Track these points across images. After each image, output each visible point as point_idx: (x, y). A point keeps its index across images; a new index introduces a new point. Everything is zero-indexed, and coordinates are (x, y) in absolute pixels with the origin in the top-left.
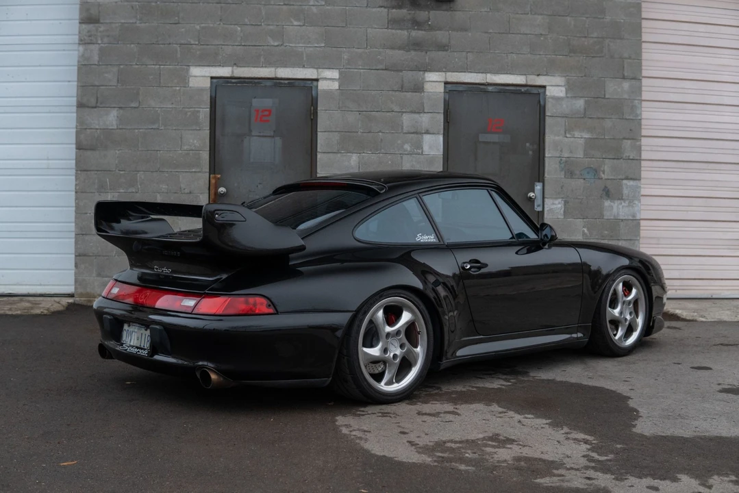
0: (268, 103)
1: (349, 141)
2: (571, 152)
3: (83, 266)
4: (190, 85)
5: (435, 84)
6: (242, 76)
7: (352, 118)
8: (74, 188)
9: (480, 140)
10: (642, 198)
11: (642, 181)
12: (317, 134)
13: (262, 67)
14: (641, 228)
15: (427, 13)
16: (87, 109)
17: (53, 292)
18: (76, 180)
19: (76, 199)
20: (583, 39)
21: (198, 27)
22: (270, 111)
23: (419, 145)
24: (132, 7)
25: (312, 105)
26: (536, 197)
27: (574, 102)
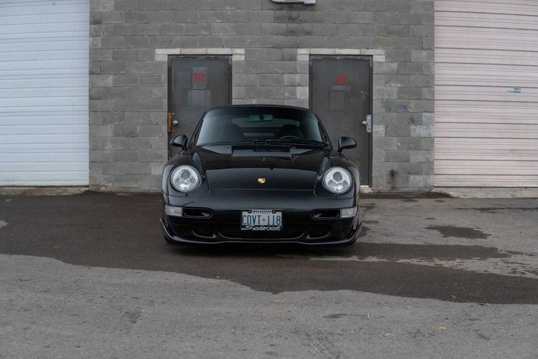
0: (202, 69)
1: (252, 92)
2: (389, 96)
3: (94, 168)
4: (156, 60)
5: (303, 56)
6: (186, 53)
7: (253, 77)
8: (88, 123)
9: (332, 89)
10: (435, 124)
11: (435, 113)
12: (232, 88)
13: (198, 48)
14: (435, 143)
15: (298, 12)
16: (95, 75)
17: (77, 184)
18: (89, 117)
19: (89, 129)
20: (396, 25)
21: (160, 25)
22: (203, 74)
23: (294, 93)
24: (121, 14)
25: (229, 70)
26: (367, 124)
27: (391, 64)
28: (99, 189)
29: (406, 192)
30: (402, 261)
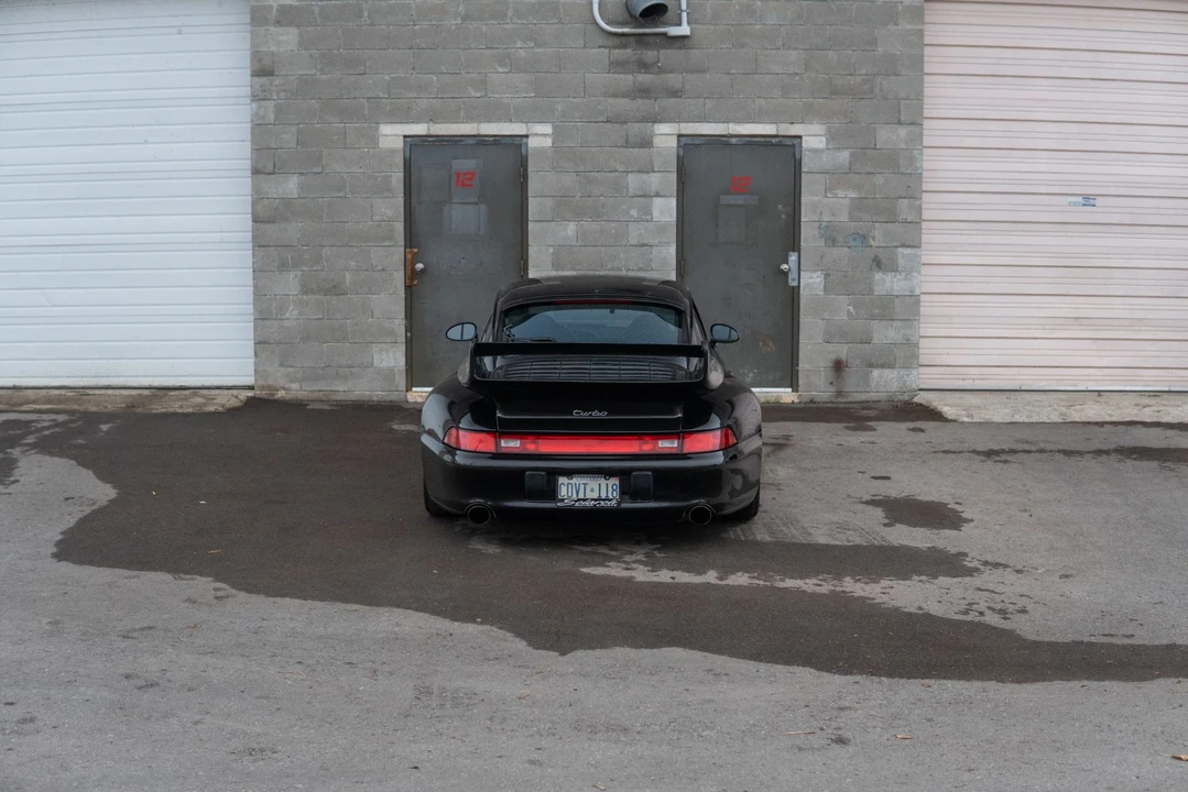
0: (470, 164)
1: (566, 207)
2: (833, 215)
3: (263, 355)
4: (381, 146)
5: (666, 137)
6: (439, 133)
7: (568, 180)
8: (252, 266)
9: (722, 202)
10: (923, 268)
11: (924, 247)
12: (527, 200)
13: (462, 122)
14: (922, 304)
15: (656, 52)
16: (263, 176)
17: (230, 384)
18: (254, 257)
19: (254, 278)
20: (849, 77)
21: (387, 78)
22: (473, 174)
23: (648, 211)
24: (311, 56)
25: (522, 165)
26: (790, 269)
27: (837, 154)
28: (273, 395)
29: (863, 402)
30: (790, 583)
